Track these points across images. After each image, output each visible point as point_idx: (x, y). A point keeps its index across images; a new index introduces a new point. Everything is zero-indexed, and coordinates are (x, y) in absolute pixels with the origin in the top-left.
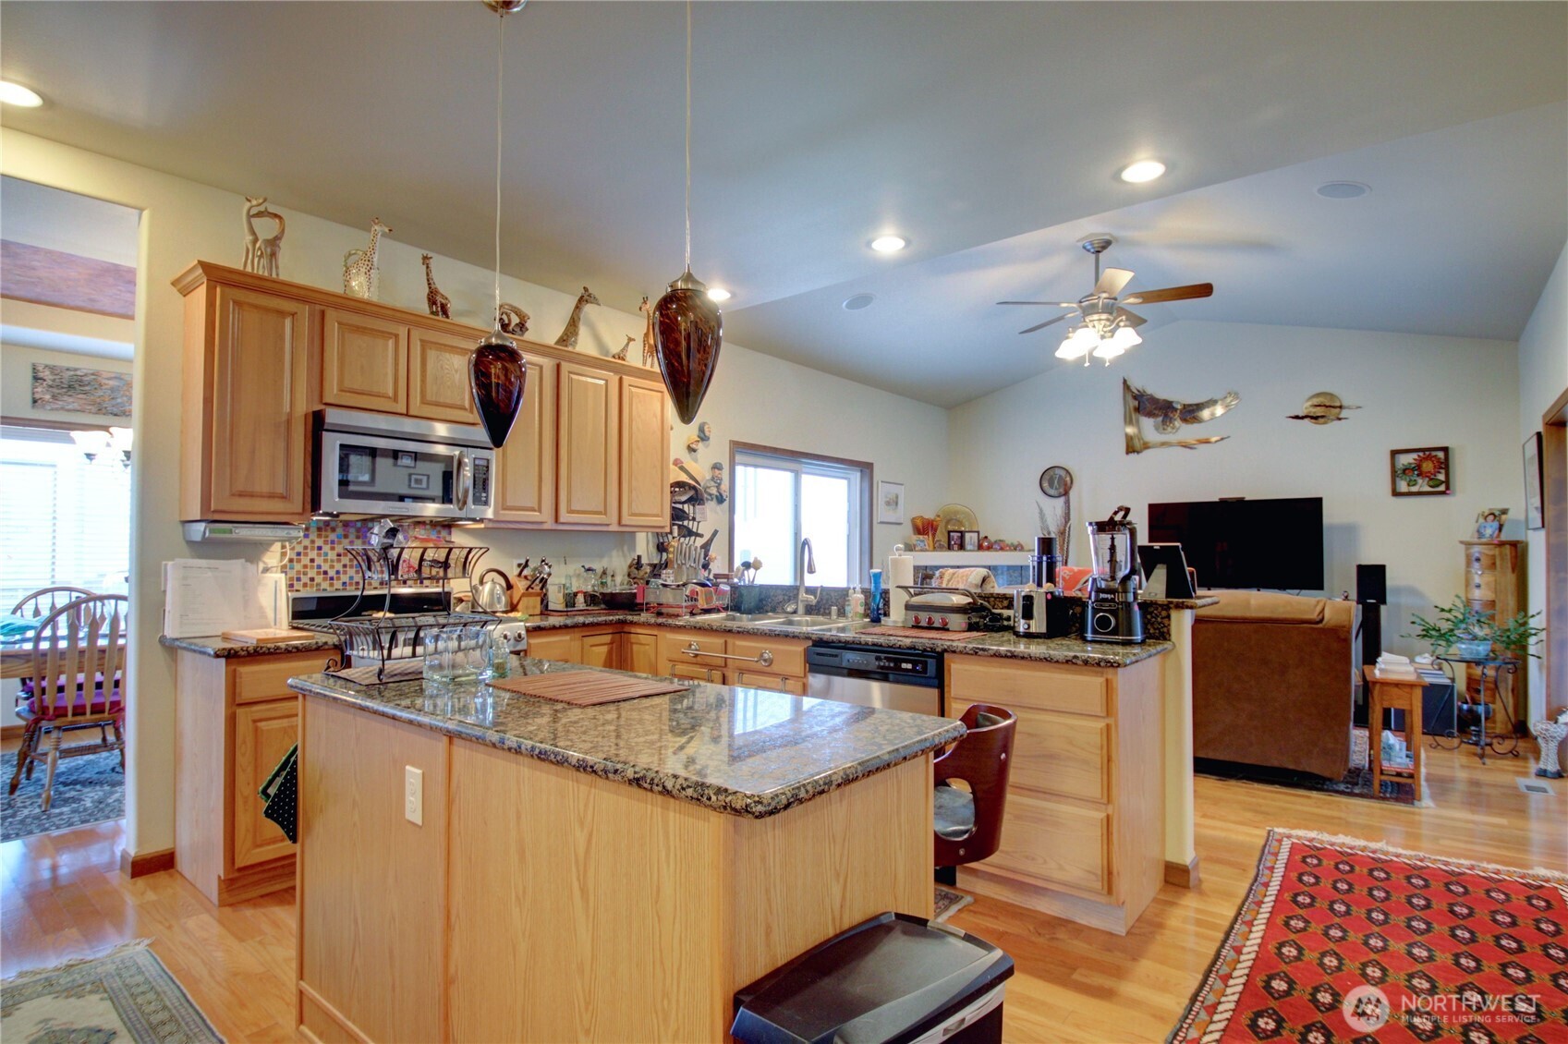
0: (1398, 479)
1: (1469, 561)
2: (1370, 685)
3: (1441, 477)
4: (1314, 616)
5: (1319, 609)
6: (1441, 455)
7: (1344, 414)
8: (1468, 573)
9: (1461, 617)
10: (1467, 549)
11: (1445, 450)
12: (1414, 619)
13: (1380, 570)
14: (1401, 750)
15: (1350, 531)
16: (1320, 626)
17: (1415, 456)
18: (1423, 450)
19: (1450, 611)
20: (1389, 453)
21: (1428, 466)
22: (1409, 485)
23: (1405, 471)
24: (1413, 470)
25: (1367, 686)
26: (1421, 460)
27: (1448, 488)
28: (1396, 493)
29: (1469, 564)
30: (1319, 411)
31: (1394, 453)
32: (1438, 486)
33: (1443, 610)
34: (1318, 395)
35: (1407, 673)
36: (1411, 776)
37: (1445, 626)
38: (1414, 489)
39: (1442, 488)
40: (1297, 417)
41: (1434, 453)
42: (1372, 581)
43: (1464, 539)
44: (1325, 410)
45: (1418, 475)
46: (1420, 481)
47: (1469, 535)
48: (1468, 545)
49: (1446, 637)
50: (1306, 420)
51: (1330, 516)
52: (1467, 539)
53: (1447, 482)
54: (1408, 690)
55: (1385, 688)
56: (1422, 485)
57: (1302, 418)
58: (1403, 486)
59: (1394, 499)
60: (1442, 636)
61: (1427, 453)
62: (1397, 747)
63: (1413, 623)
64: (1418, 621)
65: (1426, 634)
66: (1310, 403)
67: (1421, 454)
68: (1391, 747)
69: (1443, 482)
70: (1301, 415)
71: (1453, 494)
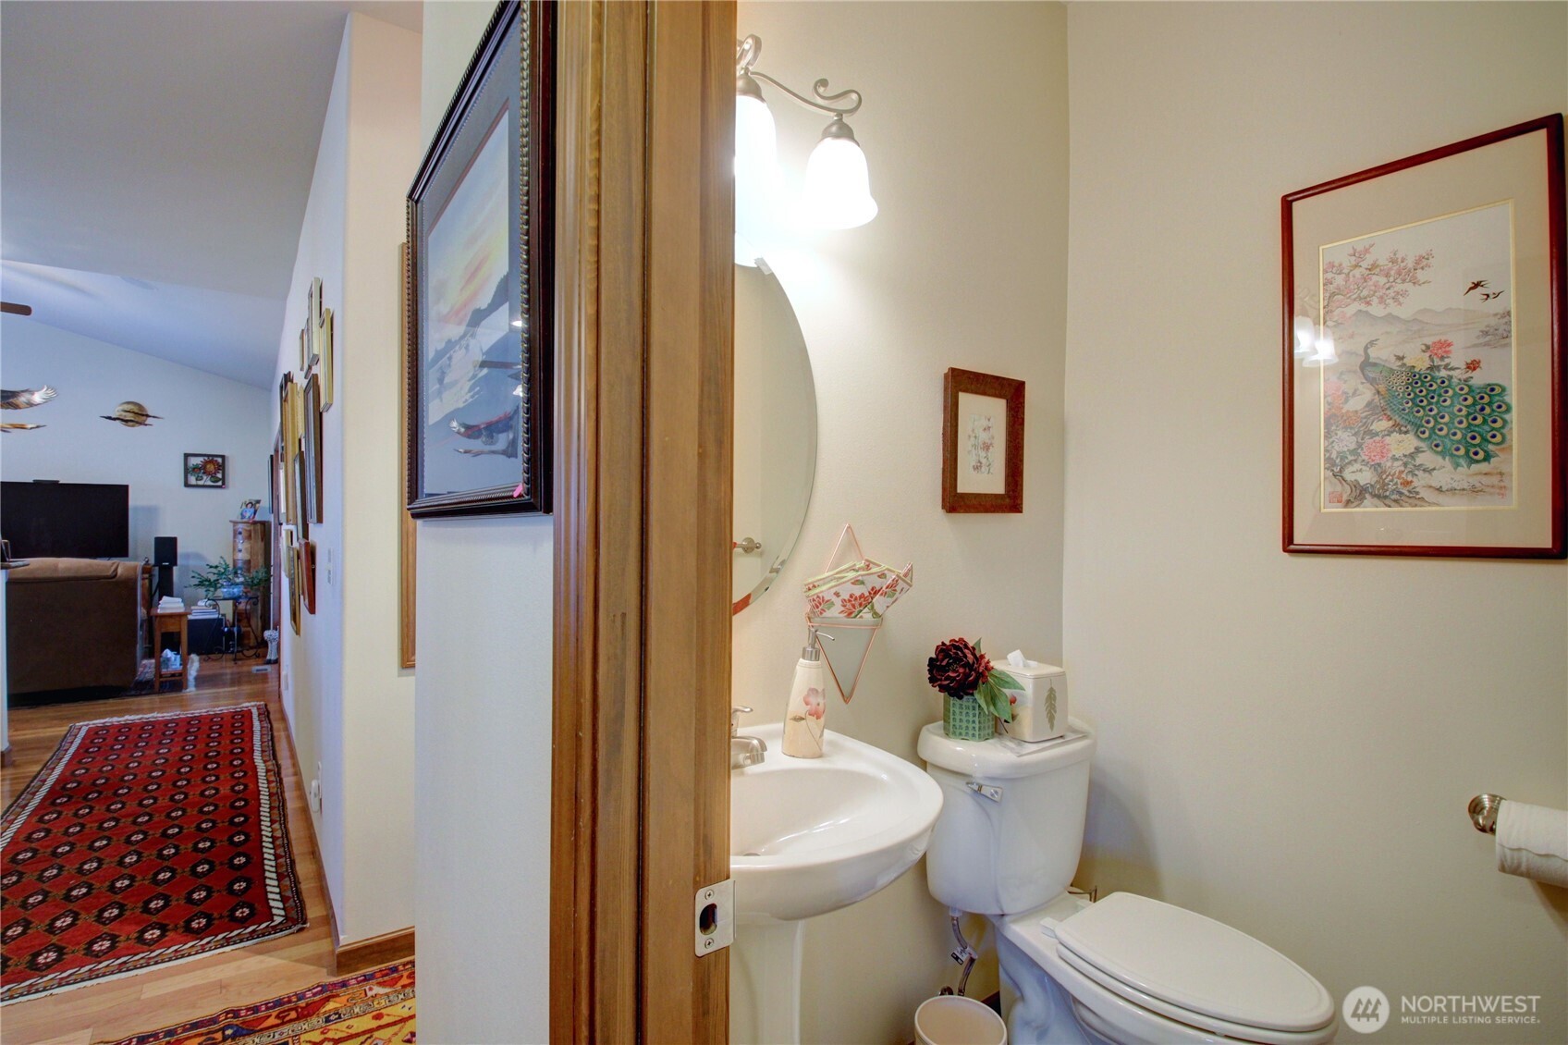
0: (189, 475)
1: (236, 533)
2: (154, 618)
3: (220, 476)
4: (110, 573)
5: (113, 568)
6: (220, 460)
7: (149, 421)
8: (234, 542)
9: (223, 571)
10: (234, 526)
11: (223, 457)
12: (193, 574)
13: (173, 541)
14: (175, 660)
15: (151, 512)
16: (114, 580)
17: (202, 459)
18: (208, 456)
19: (216, 567)
20: (183, 455)
21: (211, 467)
22: (197, 480)
23: (194, 469)
24: (200, 469)
25: (150, 620)
26: (206, 463)
27: (224, 484)
28: (187, 485)
29: (235, 537)
30: (129, 416)
31: (187, 456)
32: (217, 481)
33: (211, 567)
34: (128, 403)
35: (180, 608)
36: (180, 674)
37: (213, 578)
38: (201, 483)
39: (220, 483)
40: (109, 418)
41: (215, 459)
42: (166, 549)
43: (231, 519)
44: (137, 416)
45: (204, 473)
46: (205, 477)
47: (236, 517)
48: (235, 523)
49: (214, 585)
50: (117, 421)
51: (134, 501)
52: (235, 519)
53: (223, 479)
54: (177, 619)
55: (163, 619)
56: (206, 480)
57: (115, 419)
58: (192, 480)
59: (186, 489)
60: (210, 585)
61: (211, 459)
62: (173, 659)
63: (193, 577)
64: (196, 575)
65: (201, 584)
66: (121, 408)
67: (206, 458)
68: (168, 659)
69: (220, 479)
70: (113, 416)
71: (228, 487)
